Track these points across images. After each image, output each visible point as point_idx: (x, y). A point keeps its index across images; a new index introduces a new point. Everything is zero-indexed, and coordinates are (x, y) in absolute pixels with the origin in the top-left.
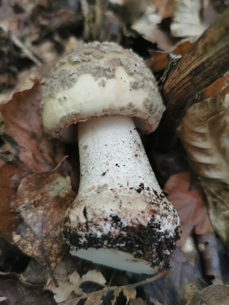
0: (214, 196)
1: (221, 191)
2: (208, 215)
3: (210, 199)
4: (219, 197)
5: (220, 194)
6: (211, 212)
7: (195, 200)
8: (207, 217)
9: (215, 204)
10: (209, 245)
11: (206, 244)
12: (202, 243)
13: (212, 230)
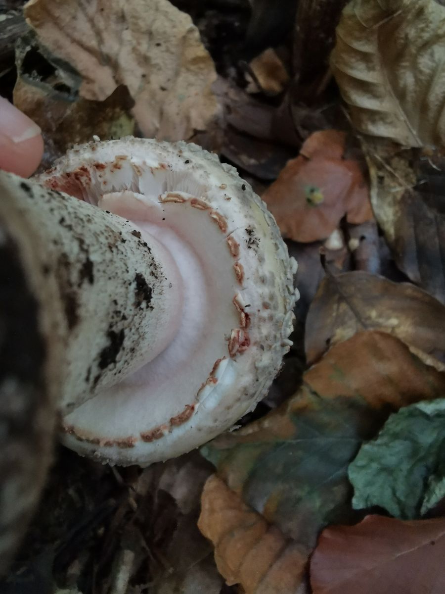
0: (380, 167)
1: (392, 158)
2: (369, 197)
3: (373, 172)
4: (388, 168)
5: (389, 164)
6: (374, 192)
7: (350, 174)
8: (367, 200)
9: (381, 179)
10: (365, 241)
11: (362, 238)
12: (355, 237)
13: (372, 220)
